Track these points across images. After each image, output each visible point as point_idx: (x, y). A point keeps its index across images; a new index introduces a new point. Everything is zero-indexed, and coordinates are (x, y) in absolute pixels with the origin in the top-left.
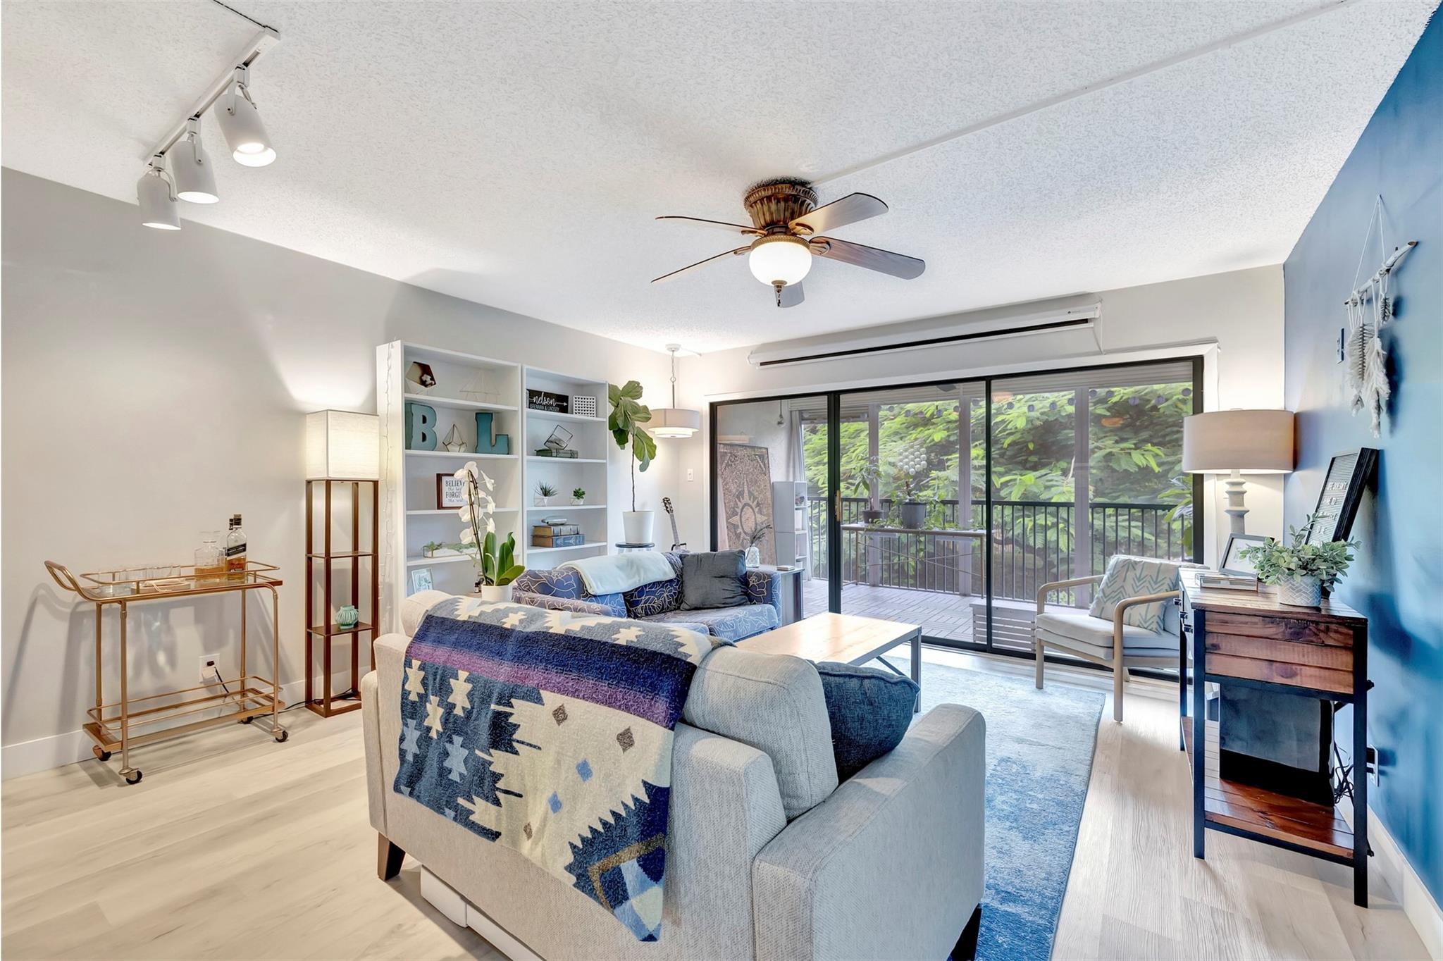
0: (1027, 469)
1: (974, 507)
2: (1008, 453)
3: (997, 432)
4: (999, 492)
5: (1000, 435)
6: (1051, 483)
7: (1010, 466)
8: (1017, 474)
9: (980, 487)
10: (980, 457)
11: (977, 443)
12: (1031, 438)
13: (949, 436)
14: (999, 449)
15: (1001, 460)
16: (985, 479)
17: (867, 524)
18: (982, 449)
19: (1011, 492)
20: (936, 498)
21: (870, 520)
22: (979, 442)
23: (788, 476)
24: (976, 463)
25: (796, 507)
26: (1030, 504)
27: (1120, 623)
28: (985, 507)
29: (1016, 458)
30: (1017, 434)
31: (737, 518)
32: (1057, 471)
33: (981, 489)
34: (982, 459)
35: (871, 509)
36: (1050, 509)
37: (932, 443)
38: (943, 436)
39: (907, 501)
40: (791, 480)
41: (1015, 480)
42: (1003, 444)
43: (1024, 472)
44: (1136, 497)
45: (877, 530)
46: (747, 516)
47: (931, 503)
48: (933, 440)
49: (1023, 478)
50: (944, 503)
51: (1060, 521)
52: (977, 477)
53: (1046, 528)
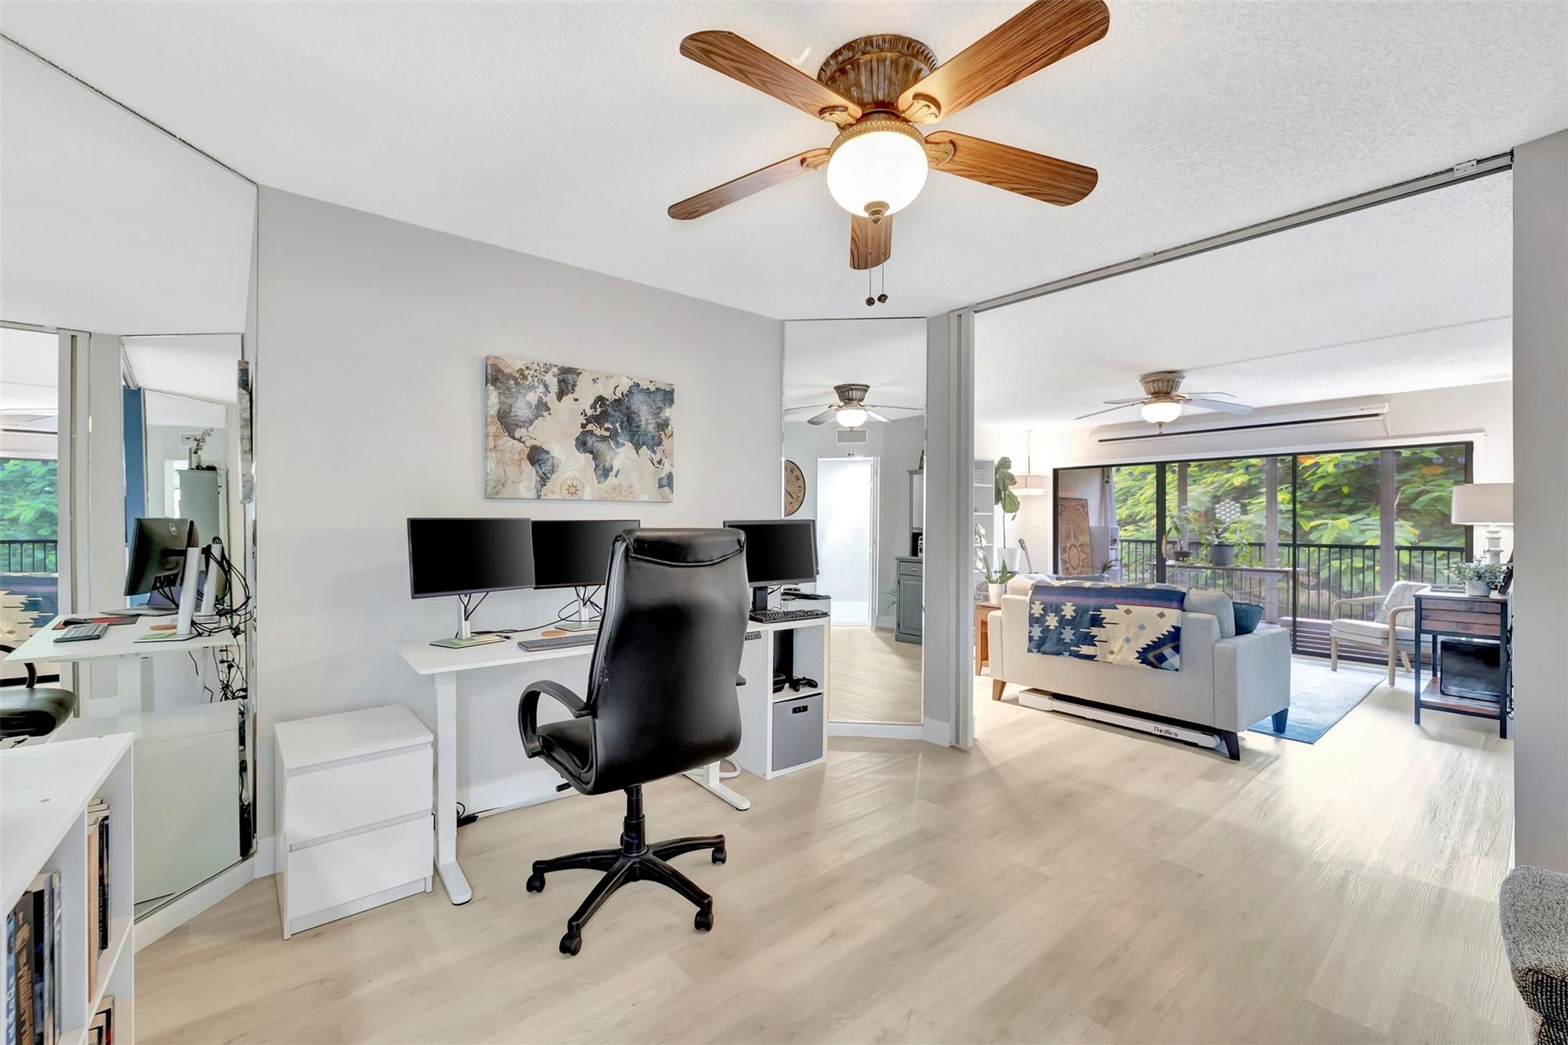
0: (1340, 512)
1: (1280, 549)
2: (1317, 496)
3: (1306, 476)
4: (1308, 536)
5: (1309, 479)
6: (1365, 527)
7: (1321, 510)
8: (1327, 519)
9: (1287, 530)
10: (1286, 502)
11: (1283, 487)
12: (1346, 482)
13: (1250, 480)
14: (1307, 493)
15: (1310, 503)
16: (1291, 522)
17: (1177, 562)
18: (1289, 493)
19: (1321, 536)
20: (1244, 541)
21: (1181, 559)
22: (1286, 486)
23: (1100, 523)
24: (1282, 507)
25: (1110, 547)
26: (1342, 548)
27: (1394, 624)
28: (1291, 549)
29: (1328, 501)
30: (1329, 478)
31: (1067, 555)
32: (1375, 516)
33: (1288, 533)
34: (1288, 503)
35: (1181, 549)
36: (1368, 552)
37: (1231, 487)
38: (1244, 480)
39: (1216, 543)
40: (1103, 525)
41: (1326, 524)
42: (1313, 487)
43: (1337, 516)
44: (1450, 540)
45: (1188, 567)
46: (1073, 554)
47: (1239, 545)
48: (1232, 484)
49: (1336, 522)
50: (1251, 545)
51: (1376, 564)
52: (1283, 521)
53: (1362, 570)
